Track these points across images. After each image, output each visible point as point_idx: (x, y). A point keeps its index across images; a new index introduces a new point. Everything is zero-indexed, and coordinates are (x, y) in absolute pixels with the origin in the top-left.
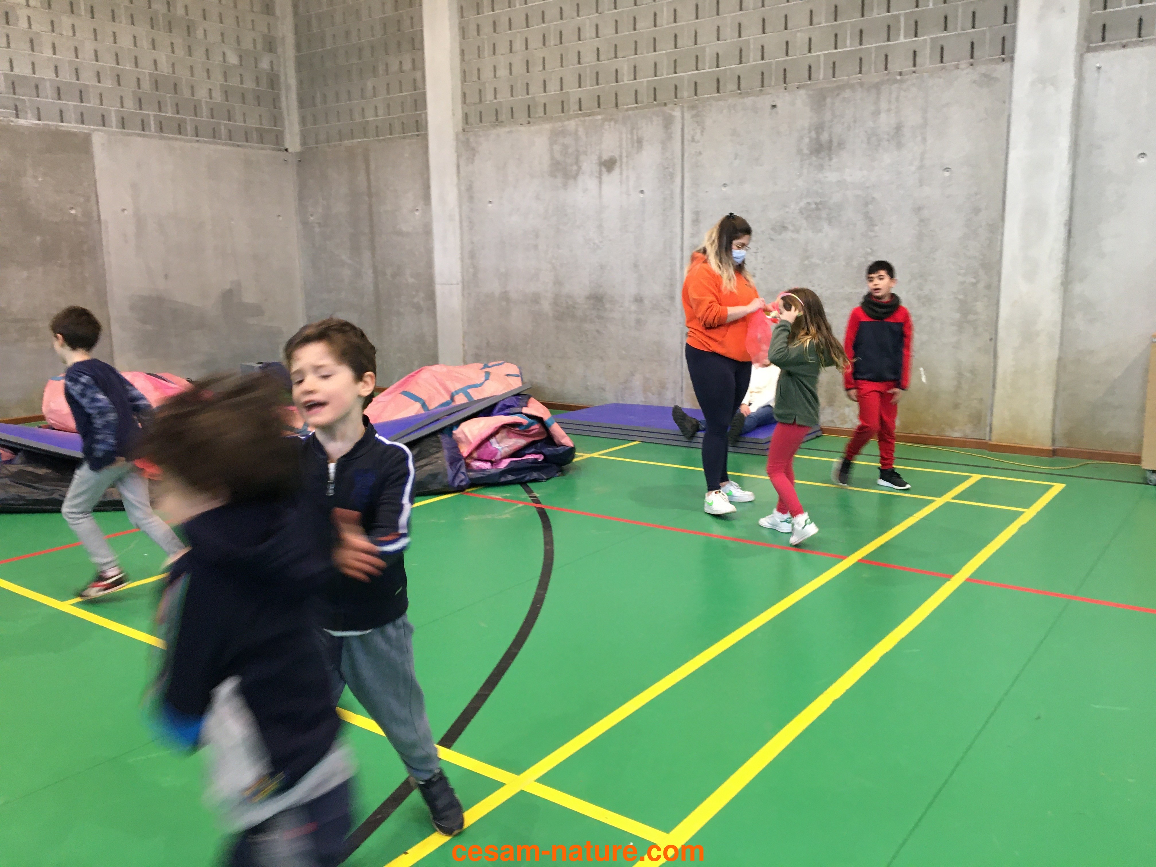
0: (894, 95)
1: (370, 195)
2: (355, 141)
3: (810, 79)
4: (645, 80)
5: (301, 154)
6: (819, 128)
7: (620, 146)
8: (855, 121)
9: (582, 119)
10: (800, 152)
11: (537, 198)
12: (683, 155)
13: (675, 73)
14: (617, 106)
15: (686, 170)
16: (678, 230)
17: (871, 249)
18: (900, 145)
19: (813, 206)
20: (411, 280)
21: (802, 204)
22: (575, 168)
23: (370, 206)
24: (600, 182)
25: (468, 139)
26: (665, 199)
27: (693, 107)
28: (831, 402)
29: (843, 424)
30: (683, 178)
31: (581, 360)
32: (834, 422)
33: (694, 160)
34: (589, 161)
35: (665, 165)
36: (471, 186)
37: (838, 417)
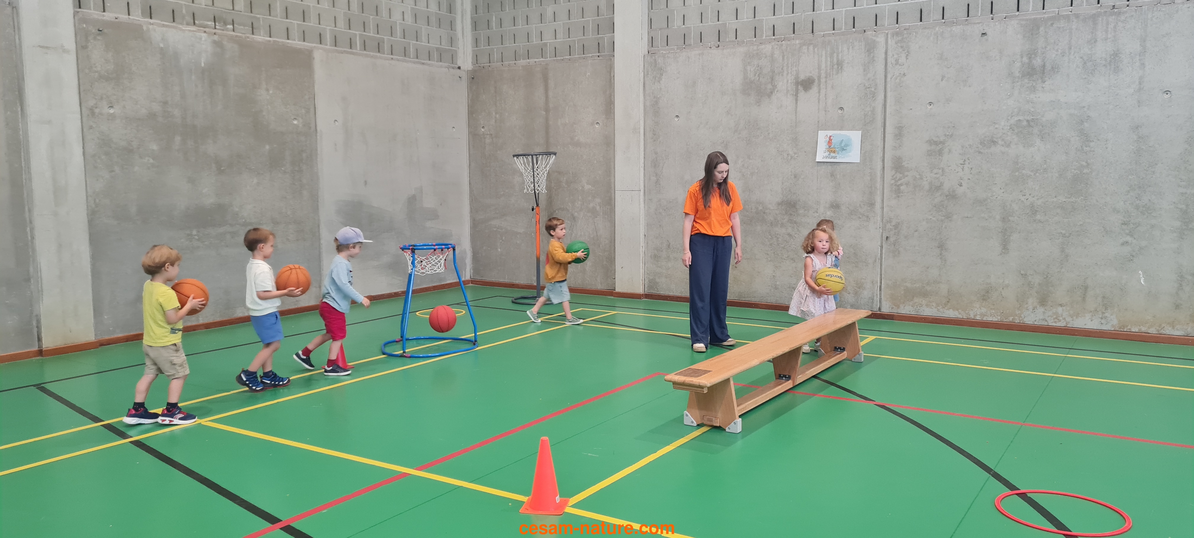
0: (1111, 26)
1: (547, 110)
2: (532, 61)
3: (1019, 10)
4: (844, 9)
5: (474, 71)
6: (1032, 54)
7: (819, 68)
8: (1070, 49)
9: (780, 43)
10: (1011, 75)
11: (728, 113)
12: (886, 77)
13: (876, 3)
14: (813, 32)
15: (888, 89)
16: (880, 143)
18: (1117, 70)
19: (1025, 123)
20: (587, 187)
21: (1013, 121)
22: (769, 86)
23: (547, 119)
24: (797, 100)
25: (655, 61)
26: (865, 115)
27: (896, 34)
28: (1043, 301)
29: (1055, 322)
30: (885, 97)
31: (770, 261)
32: (1046, 321)
33: (898, 81)
34: (785, 81)
35: (866, 85)
36: (657, 103)
37: (1050, 316)
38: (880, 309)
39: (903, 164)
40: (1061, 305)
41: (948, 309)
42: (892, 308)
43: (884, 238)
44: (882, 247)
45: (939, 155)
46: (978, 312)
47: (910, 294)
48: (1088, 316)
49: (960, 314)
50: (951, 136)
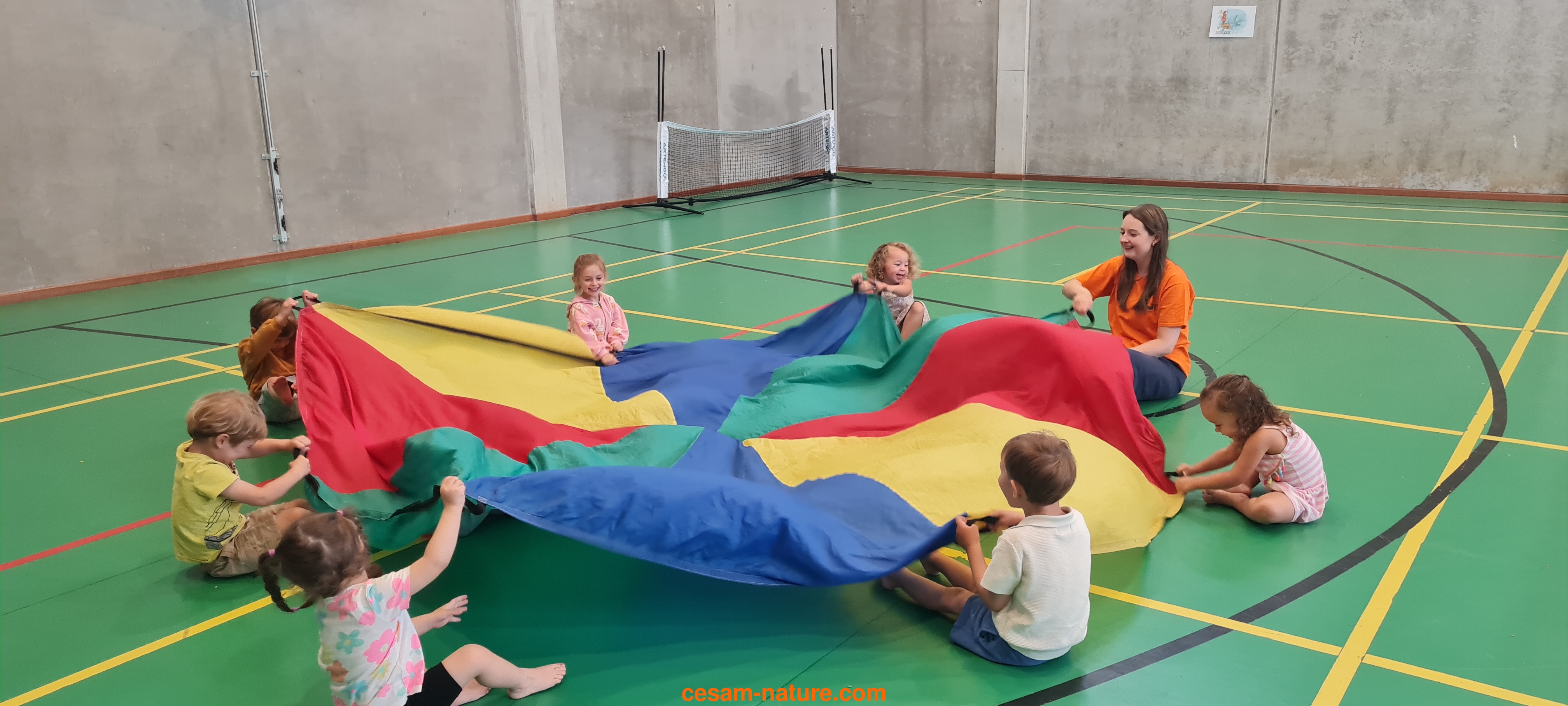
16: (1274, 18)
20: (966, 68)
28: (1422, 168)
29: (1432, 186)
31: (1157, 138)
32: (1424, 186)
37: (1428, 181)
38: (1265, 181)
39: (1297, 38)
40: (1439, 170)
41: (1331, 178)
42: (1277, 179)
43: (1273, 111)
44: (1270, 120)
45: (1333, 29)
46: (1360, 180)
47: (1296, 165)
48: (1463, 179)
49: (1342, 182)
50: (1346, 9)
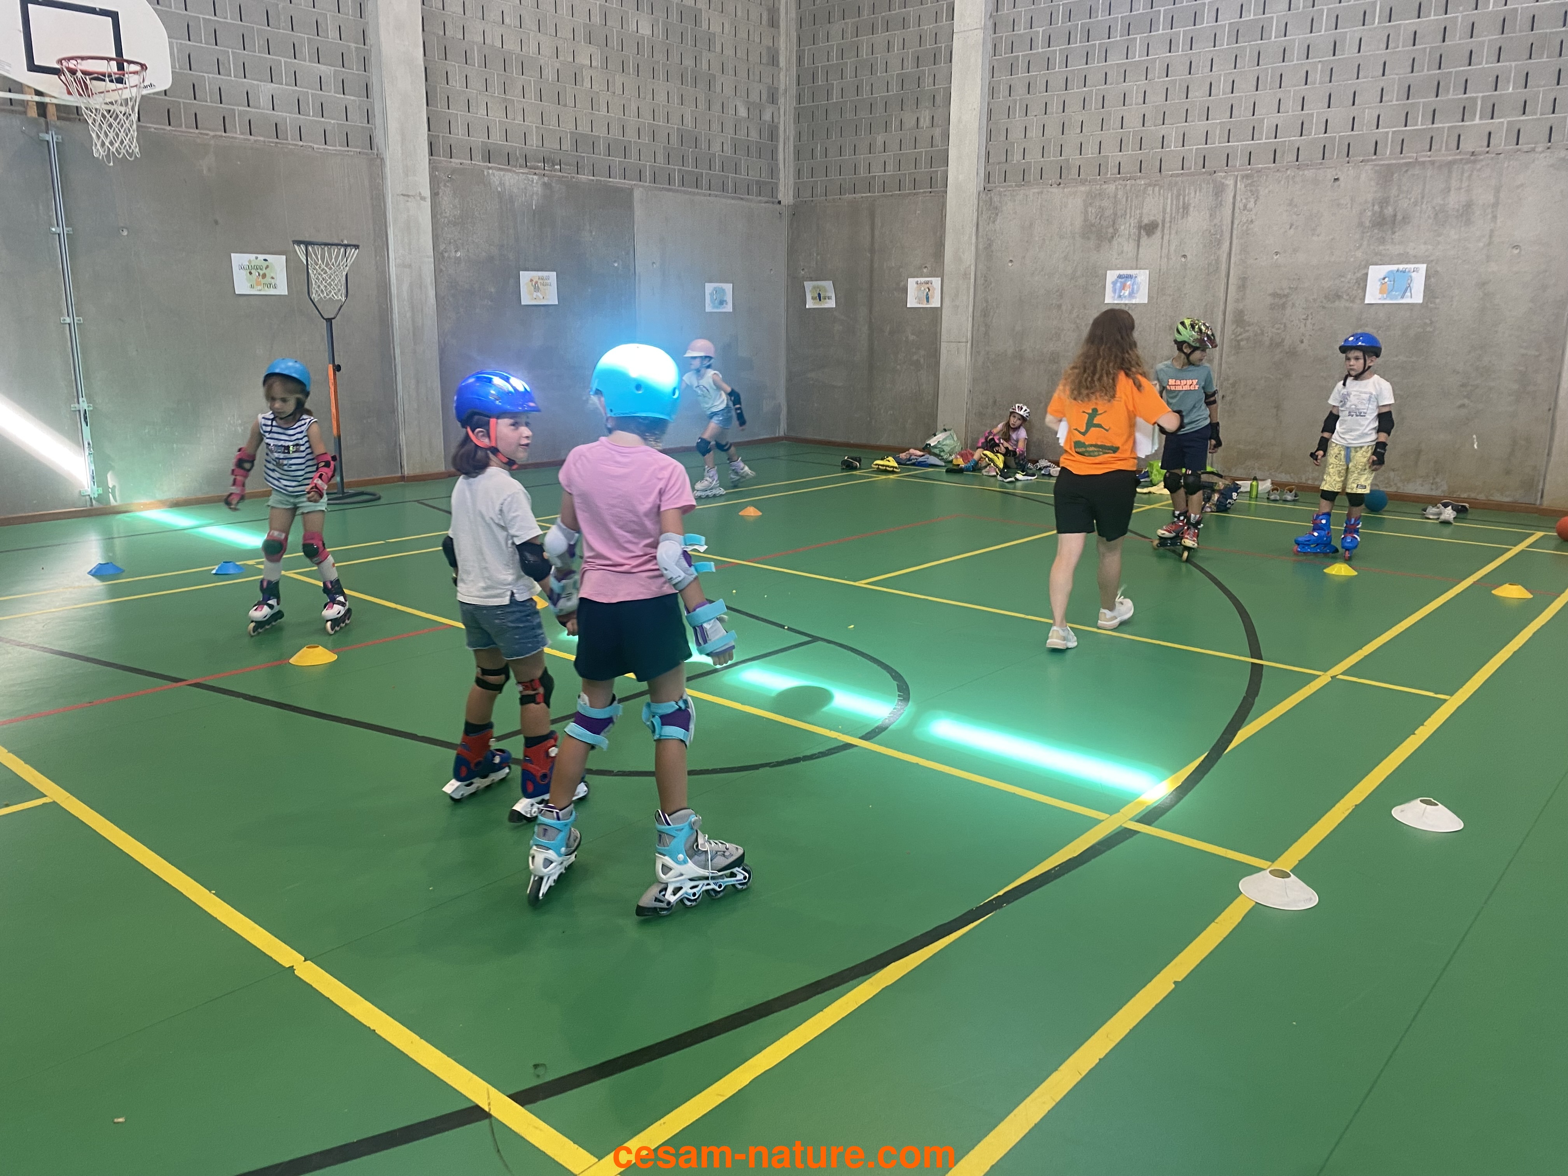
0: (1466, 175)
1: (872, 251)
2: (858, 196)
3: (1375, 154)
4: (1195, 147)
5: (795, 206)
6: (1384, 202)
7: (1164, 211)
8: (1423, 198)
9: (1124, 182)
10: (1361, 224)
11: (1066, 258)
12: (1232, 223)
13: (1229, 142)
14: (1160, 171)
15: (1234, 237)
16: (1222, 295)
17: (1431, 320)
18: (1468, 222)
20: (912, 338)
22: (1111, 230)
23: (872, 261)
24: (1138, 245)
25: (991, 198)
26: (1209, 264)
27: (1247, 177)
30: (1231, 243)
33: (1245, 227)
34: (1128, 225)
35: (1212, 231)
36: (990, 245)
39: (1245, 317)
45: (1282, 309)
50: (1296, 289)
